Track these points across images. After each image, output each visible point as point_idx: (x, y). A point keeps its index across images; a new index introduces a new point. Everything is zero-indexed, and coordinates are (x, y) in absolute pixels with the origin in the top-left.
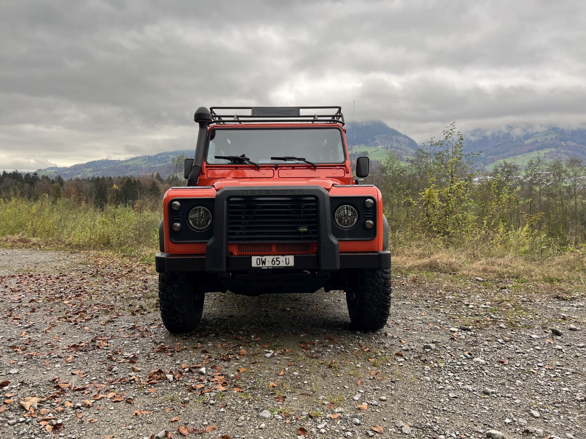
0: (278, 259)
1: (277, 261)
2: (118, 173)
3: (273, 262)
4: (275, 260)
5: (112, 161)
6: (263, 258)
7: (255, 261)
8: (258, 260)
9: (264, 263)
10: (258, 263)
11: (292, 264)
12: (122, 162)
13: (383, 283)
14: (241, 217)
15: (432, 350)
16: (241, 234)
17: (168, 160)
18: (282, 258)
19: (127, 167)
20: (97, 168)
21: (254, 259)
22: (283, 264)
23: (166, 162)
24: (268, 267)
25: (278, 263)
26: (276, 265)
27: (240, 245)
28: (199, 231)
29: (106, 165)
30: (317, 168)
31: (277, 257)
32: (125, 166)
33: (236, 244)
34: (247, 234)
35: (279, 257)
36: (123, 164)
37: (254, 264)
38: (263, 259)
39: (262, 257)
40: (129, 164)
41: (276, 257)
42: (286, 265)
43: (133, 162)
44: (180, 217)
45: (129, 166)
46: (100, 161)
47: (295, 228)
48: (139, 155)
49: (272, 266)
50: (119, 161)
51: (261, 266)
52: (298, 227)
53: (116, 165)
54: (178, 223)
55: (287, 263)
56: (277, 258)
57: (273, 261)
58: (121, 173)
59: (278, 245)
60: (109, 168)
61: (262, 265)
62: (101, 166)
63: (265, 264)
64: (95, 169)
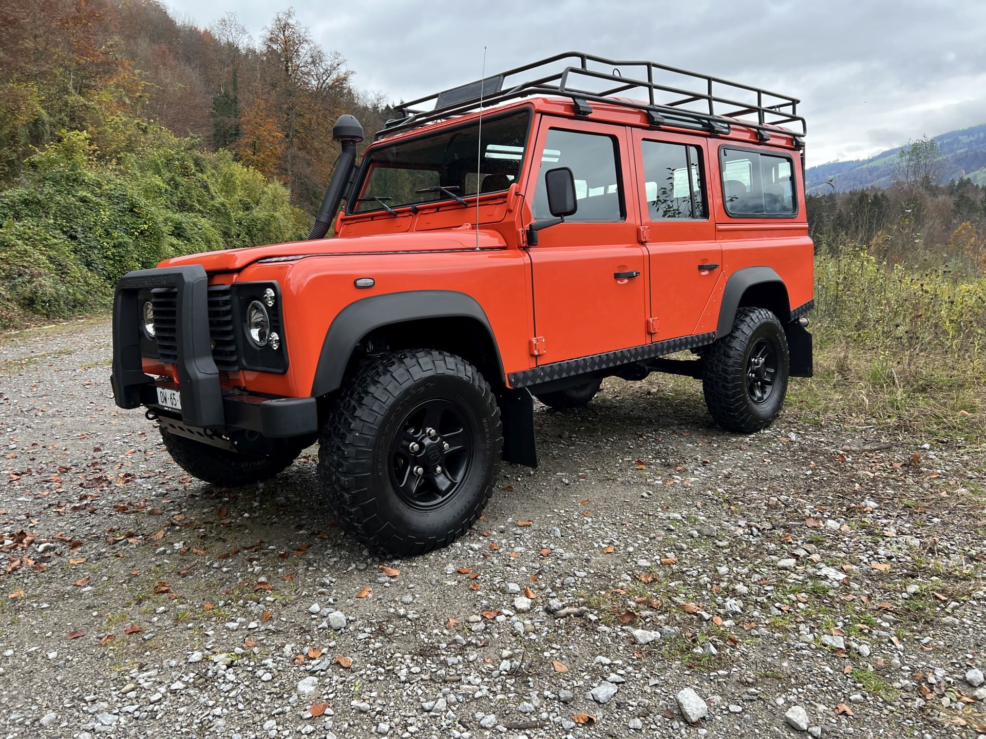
2: (854, 184)
5: (844, 164)
12: (864, 162)
17: (956, 145)
19: (871, 171)
20: (818, 178)
23: (950, 152)
29: (833, 172)
32: (868, 168)
36: (865, 166)
40: (876, 165)
43: (884, 160)
45: (876, 168)
46: (823, 166)
48: (896, 146)
49: (171, 406)
50: (858, 161)
53: (852, 169)
58: (861, 183)
60: (839, 176)
62: (824, 175)
64: (815, 181)
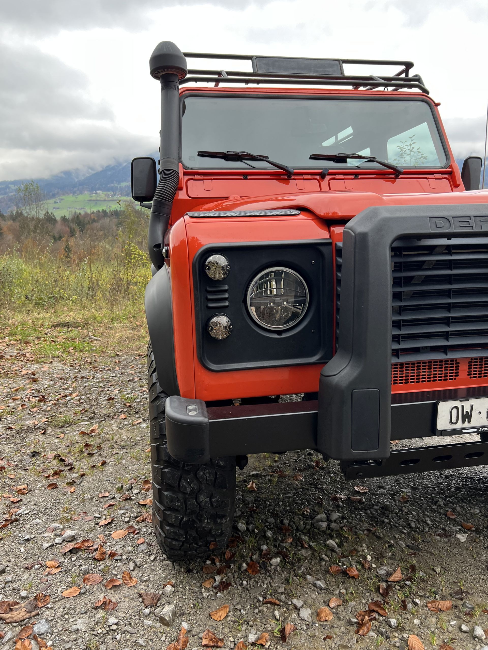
6: (467, 405)
7: (446, 415)
8: (454, 411)
9: (467, 417)
10: (454, 420)
21: (444, 409)
23: (5, 193)
24: (479, 428)
28: (276, 336)
30: (401, 176)
37: (443, 422)
38: (467, 409)
39: (464, 403)
44: (225, 300)
61: (464, 422)
63: (469, 421)
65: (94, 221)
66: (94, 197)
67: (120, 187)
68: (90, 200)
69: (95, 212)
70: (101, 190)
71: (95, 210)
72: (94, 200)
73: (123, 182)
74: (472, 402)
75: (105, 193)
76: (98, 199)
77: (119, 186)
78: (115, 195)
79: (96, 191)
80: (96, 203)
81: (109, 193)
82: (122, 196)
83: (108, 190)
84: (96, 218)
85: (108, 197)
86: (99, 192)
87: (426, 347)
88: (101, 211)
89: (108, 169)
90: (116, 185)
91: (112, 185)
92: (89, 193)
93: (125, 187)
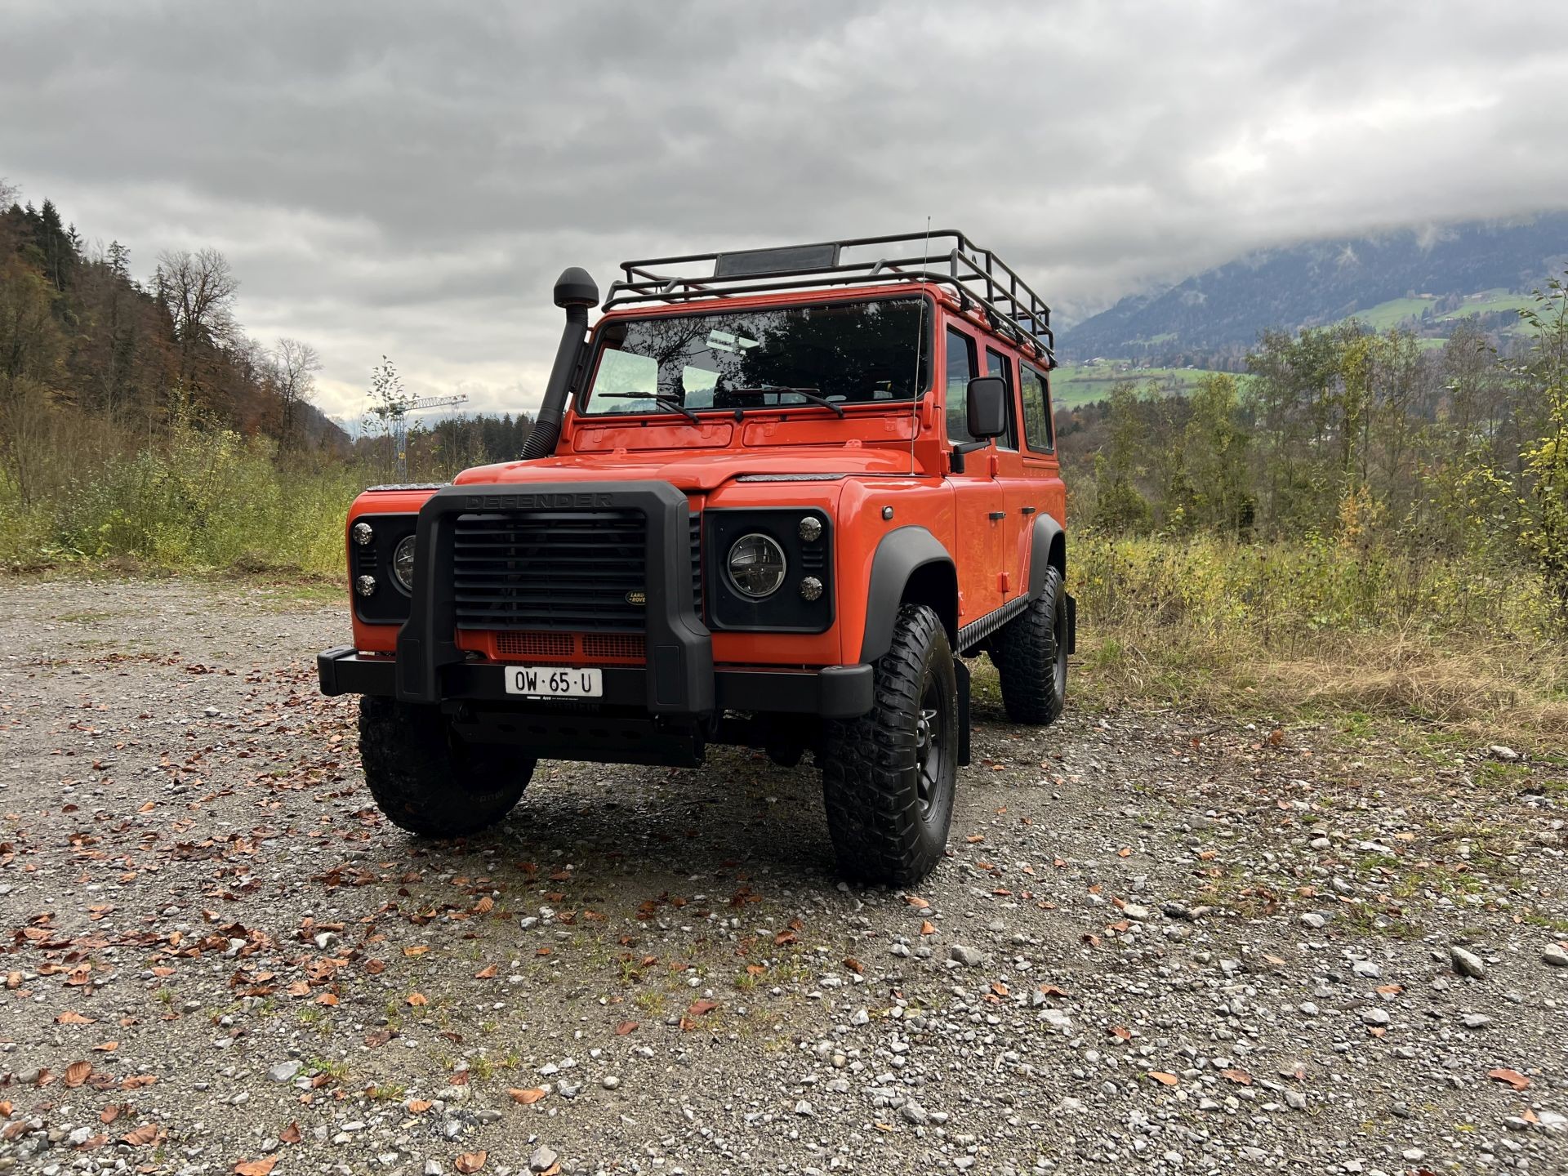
0: (564, 677)
1: (562, 681)
3: (554, 684)
4: (557, 678)
6: (532, 671)
7: (513, 679)
8: (520, 676)
9: (532, 684)
10: (520, 686)
11: (597, 691)
13: (874, 756)
14: (506, 563)
15: (965, 964)
16: (503, 607)
18: (573, 675)
21: (511, 672)
22: (576, 691)
24: (542, 696)
25: (563, 686)
26: (559, 693)
27: (500, 636)
30: (845, 415)
31: (562, 670)
33: (492, 632)
34: (521, 607)
35: (568, 670)
37: (511, 688)
38: (531, 676)
39: (528, 670)
41: (559, 670)
42: (583, 694)
44: (374, 561)
47: (623, 594)
49: (551, 693)
51: (525, 691)
52: (628, 591)
54: (369, 575)
55: (587, 688)
56: (562, 674)
57: (552, 680)
59: (588, 638)
61: (529, 689)
63: (534, 689)
65: (1076, 428)
66: (1086, 372)
67: (1150, 346)
68: (1076, 381)
69: (1082, 406)
70: (1103, 356)
71: (1083, 403)
72: (1084, 381)
73: (1157, 333)
74: (534, 669)
75: (1112, 362)
76: (1094, 376)
77: (1147, 344)
78: (1134, 365)
79: (1091, 358)
80: (1089, 387)
81: (1121, 362)
82: (1151, 366)
83: (1120, 356)
84: (1082, 422)
85: (1119, 372)
86: (1098, 360)
87: (537, 618)
88: (1096, 404)
89: (1124, 305)
90: (1140, 342)
91: (1131, 342)
92: (1075, 363)
93: (1162, 345)
